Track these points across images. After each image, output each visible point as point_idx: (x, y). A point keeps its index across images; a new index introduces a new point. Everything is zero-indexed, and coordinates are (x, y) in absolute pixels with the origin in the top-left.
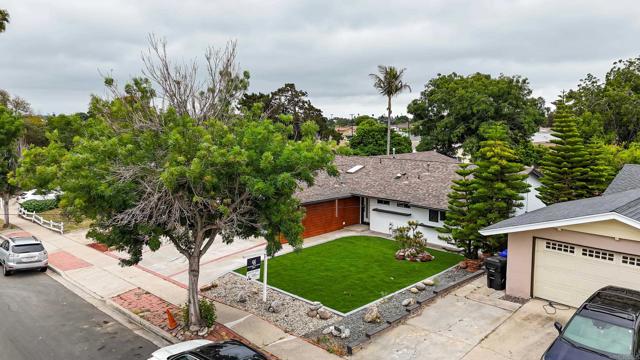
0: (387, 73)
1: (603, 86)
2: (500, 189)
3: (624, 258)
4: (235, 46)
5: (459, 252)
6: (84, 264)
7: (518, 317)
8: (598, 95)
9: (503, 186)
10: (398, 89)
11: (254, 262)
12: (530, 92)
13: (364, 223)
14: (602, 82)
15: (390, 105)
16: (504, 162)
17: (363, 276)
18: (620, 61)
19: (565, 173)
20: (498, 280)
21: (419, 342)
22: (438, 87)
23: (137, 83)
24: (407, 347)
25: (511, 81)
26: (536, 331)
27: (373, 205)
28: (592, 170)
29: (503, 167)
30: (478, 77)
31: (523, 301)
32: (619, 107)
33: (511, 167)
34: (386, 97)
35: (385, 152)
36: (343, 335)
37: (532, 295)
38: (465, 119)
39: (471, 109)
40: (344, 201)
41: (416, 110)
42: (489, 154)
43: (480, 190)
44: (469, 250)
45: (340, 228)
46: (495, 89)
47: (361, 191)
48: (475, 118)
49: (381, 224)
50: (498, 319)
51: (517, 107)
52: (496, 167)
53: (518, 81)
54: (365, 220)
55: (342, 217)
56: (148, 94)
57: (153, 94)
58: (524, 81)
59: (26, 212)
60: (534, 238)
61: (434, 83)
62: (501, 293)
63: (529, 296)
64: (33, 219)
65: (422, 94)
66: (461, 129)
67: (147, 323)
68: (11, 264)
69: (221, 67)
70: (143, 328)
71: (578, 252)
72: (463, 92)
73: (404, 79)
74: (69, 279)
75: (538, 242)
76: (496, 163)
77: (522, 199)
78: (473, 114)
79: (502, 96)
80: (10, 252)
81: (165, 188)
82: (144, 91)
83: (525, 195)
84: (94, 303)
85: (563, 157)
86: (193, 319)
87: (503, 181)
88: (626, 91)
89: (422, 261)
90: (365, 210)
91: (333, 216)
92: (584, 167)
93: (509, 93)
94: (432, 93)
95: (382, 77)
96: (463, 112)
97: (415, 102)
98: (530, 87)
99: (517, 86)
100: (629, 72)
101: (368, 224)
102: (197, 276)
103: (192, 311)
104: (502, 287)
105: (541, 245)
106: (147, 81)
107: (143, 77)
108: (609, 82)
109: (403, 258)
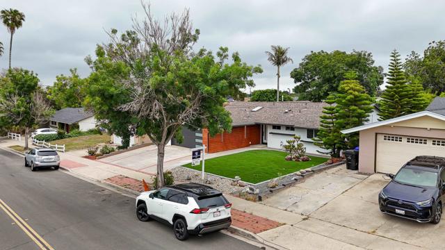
0: (277, 51)
1: (422, 60)
2: (354, 110)
3: (434, 141)
4: (188, 12)
5: (327, 153)
6: (81, 165)
7: (365, 182)
8: (419, 65)
9: (356, 107)
10: (284, 61)
11: (197, 153)
12: (373, 62)
13: (263, 143)
14: (422, 56)
15: (278, 71)
16: (356, 93)
17: (266, 168)
18: (433, 42)
19: (396, 102)
20: (353, 164)
21: (303, 195)
22: (311, 60)
23: (128, 34)
24: (296, 197)
25: (360, 55)
26: (378, 187)
27: (270, 130)
28: (414, 100)
29: (356, 97)
30: (337, 53)
31: (370, 175)
32: (433, 72)
33: (361, 96)
34: (276, 67)
35: (276, 100)
36: (255, 192)
37: (375, 171)
38: (329, 80)
39: (334, 73)
40: (250, 127)
41: (297, 75)
42: (347, 88)
43: (341, 111)
44: (334, 151)
45: (248, 146)
46: (350, 60)
47: (262, 121)
48: (336, 79)
49: (275, 142)
50: (353, 183)
51: (365, 72)
52: (352, 96)
53: (365, 55)
54: (264, 141)
55: (249, 139)
56: (135, 42)
57: (138, 41)
58: (369, 55)
59: (38, 141)
60: (376, 134)
61: (308, 58)
62: (356, 172)
63: (373, 172)
64: (43, 145)
65: (301, 64)
66: (326, 87)
67: (130, 190)
68: (37, 163)
69: (179, 25)
70: (127, 192)
71: (404, 140)
72: (328, 62)
73: (288, 55)
74: (74, 172)
75: (379, 136)
76: (351, 94)
77: (369, 116)
78: (335, 77)
79: (354, 64)
80: (36, 155)
81: (151, 89)
82: (133, 40)
83: (370, 114)
84: (94, 183)
85: (395, 92)
86: (160, 184)
87: (355, 105)
88: (438, 61)
89: (303, 160)
90: (264, 134)
91: (243, 136)
92: (409, 98)
93: (359, 62)
94: (307, 64)
95: (273, 53)
96: (327, 76)
97: (295, 70)
98: (373, 58)
99: (364, 58)
100: (440, 49)
101: (266, 144)
102: (163, 157)
103: (160, 179)
104: (356, 168)
105: (381, 138)
106: (135, 33)
107: (133, 30)
108: (426, 57)
109: (291, 159)
